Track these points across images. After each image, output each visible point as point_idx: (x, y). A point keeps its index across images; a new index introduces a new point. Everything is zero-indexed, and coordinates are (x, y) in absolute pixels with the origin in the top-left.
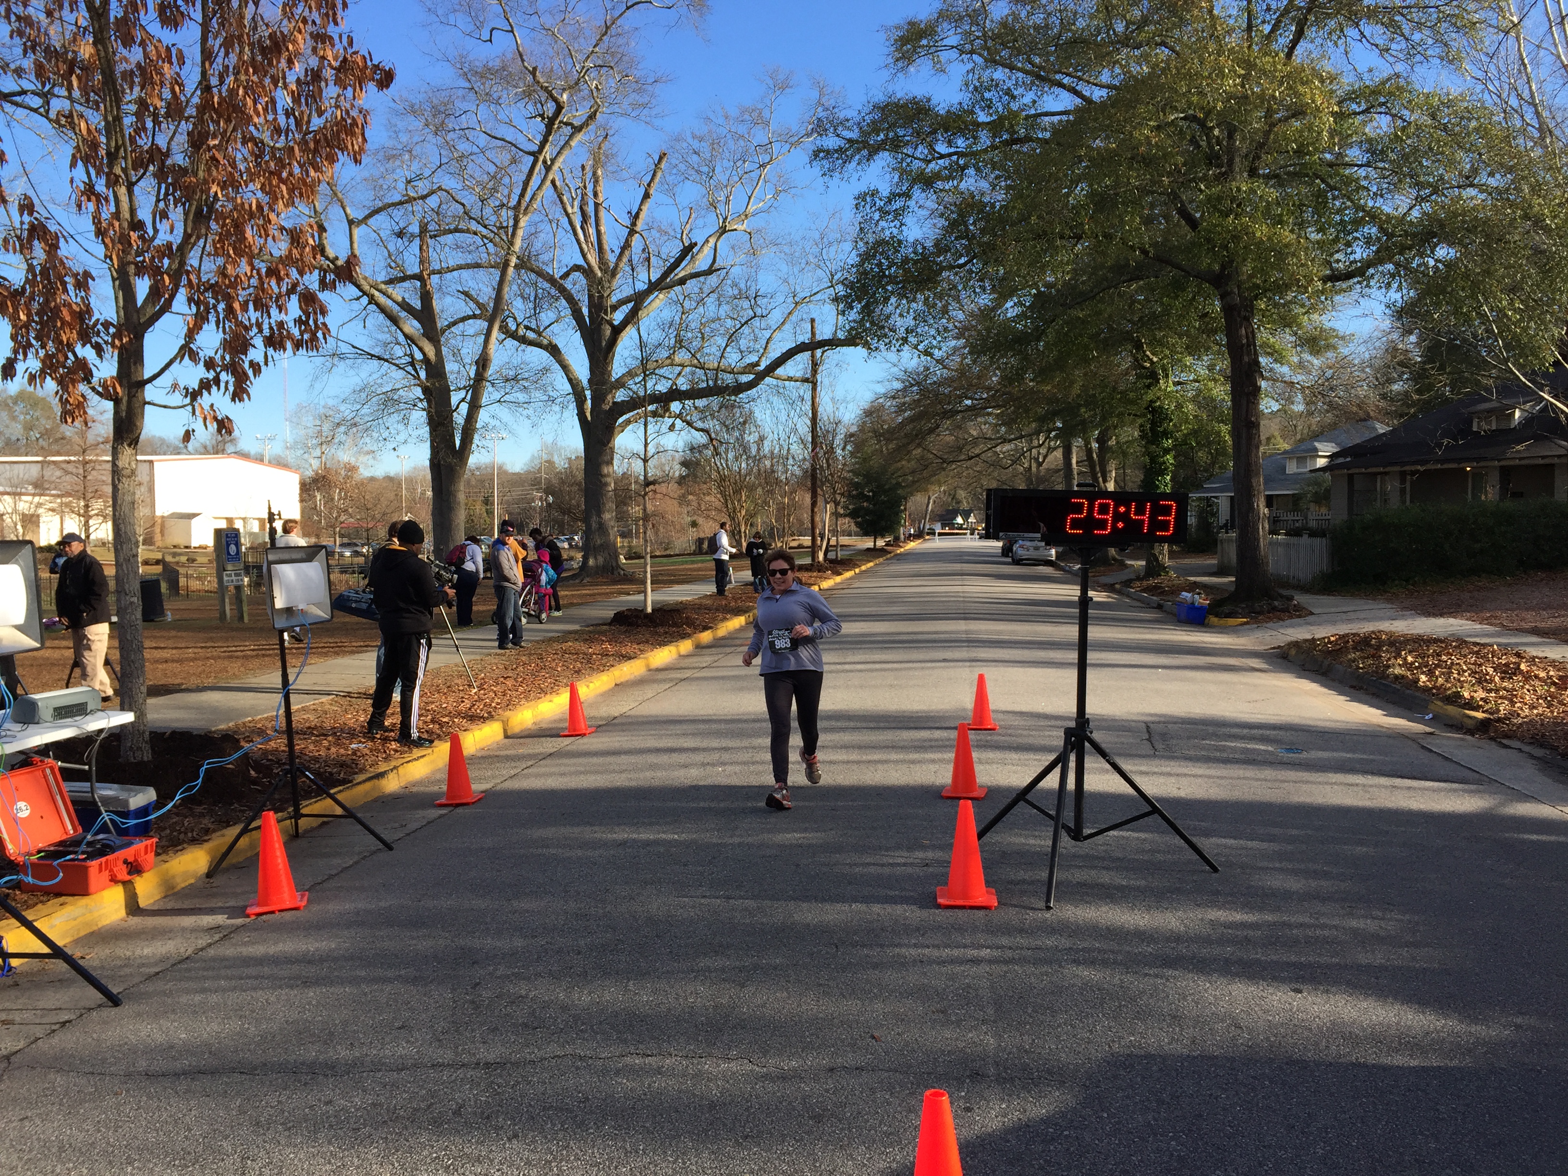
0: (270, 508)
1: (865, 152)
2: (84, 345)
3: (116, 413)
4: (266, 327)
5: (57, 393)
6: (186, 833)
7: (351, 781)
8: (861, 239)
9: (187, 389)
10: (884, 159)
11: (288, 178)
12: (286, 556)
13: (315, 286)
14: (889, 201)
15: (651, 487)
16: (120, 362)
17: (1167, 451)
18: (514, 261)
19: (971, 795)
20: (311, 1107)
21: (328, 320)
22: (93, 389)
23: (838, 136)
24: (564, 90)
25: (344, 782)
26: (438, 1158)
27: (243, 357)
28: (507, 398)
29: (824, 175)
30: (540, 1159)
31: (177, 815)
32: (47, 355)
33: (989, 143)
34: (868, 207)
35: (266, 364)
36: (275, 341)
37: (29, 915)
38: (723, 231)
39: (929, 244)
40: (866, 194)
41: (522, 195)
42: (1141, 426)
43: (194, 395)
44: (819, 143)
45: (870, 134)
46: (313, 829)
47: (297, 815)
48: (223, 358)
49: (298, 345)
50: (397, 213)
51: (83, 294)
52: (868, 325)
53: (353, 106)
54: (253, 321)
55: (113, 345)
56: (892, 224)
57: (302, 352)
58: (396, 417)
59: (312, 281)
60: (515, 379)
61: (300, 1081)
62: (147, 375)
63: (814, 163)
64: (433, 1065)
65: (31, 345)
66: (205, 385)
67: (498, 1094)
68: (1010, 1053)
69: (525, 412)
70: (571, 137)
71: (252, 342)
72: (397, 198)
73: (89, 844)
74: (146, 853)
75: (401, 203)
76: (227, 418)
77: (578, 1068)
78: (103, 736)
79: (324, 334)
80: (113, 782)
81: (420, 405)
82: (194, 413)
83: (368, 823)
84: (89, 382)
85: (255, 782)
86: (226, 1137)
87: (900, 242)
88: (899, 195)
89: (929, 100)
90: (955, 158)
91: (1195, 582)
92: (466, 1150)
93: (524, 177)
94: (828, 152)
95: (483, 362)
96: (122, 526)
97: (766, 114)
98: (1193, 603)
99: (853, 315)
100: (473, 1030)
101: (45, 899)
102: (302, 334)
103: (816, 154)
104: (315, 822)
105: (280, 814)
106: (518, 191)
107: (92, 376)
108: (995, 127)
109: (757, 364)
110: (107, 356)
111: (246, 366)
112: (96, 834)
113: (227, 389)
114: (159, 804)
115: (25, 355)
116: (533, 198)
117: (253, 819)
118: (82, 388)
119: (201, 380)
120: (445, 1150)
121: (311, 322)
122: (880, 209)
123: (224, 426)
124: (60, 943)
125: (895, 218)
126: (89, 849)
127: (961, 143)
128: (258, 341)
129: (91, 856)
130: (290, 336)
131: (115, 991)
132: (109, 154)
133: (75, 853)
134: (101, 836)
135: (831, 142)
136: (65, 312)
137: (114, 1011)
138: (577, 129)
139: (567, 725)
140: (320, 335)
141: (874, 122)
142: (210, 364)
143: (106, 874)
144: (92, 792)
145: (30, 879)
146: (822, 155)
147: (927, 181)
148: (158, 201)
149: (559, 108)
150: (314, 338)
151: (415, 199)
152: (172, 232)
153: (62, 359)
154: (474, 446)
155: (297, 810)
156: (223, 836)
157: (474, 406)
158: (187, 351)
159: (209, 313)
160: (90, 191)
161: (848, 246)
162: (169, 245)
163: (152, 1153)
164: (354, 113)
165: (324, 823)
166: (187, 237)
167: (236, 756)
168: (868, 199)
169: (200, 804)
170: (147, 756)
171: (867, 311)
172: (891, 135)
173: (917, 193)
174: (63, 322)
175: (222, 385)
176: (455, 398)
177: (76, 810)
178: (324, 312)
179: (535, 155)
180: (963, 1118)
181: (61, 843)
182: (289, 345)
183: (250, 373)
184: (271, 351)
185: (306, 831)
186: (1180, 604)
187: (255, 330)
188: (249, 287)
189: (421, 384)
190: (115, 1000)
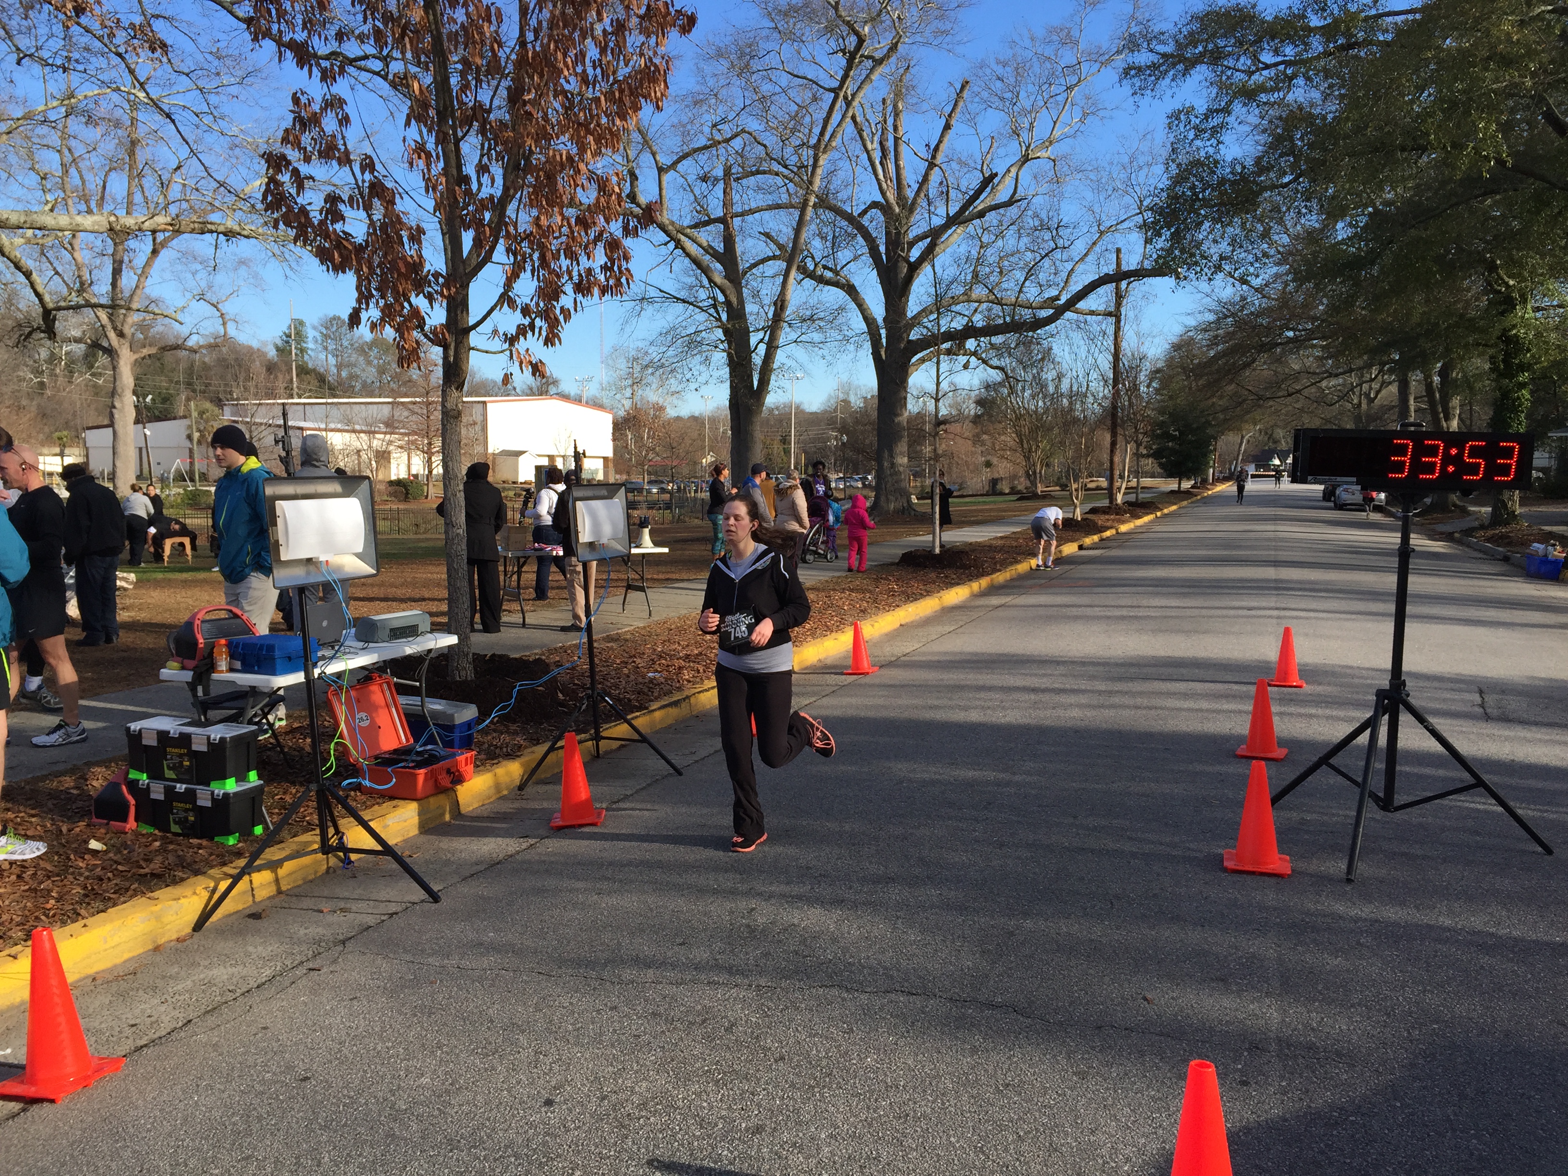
0: (575, 448)
1: (1181, 67)
2: (417, 295)
3: (445, 358)
4: (575, 274)
5: (395, 339)
6: (501, 748)
7: (647, 708)
8: (1173, 161)
9: (505, 335)
10: (1201, 72)
11: (595, 129)
12: (589, 493)
13: (619, 233)
14: (1206, 117)
15: (942, 427)
16: (449, 310)
17: (1523, 385)
18: (813, 199)
19: (1270, 755)
20: (598, 1012)
21: (630, 266)
22: (426, 336)
23: (1151, 51)
24: (866, 22)
25: (639, 709)
26: (709, 1071)
27: (555, 303)
28: (803, 338)
29: (1135, 93)
30: (804, 1083)
31: (495, 731)
32: (386, 304)
33: (1321, 49)
34: (1182, 126)
35: (576, 310)
36: (583, 288)
37: (366, 815)
38: (1025, 159)
39: (1249, 162)
40: (1180, 112)
41: (822, 133)
42: (1492, 357)
43: (512, 340)
44: (1130, 60)
45: (1187, 46)
46: (612, 751)
47: (597, 738)
48: (537, 304)
49: (604, 291)
50: (702, 157)
51: (416, 246)
52: (1177, 252)
53: (655, 53)
54: (564, 268)
55: (442, 295)
56: (1208, 143)
57: (607, 297)
58: (699, 358)
59: (615, 228)
60: (811, 318)
61: (589, 985)
62: (472, 321)
63: (1125, 82)
64: (709, 983)
65: (373, 296)
66: (522, 331)
67: (768, 1016)
68: (1295, 1030)
69: (820, 353)
70: (872, 70)
71: (564, 288)
72: (702, 141)
73: (419, 753)
74: (466, 764)
75: (706, 148)
76: (541, 361)
77: (844, 999)
78: (432, 655)
79: (627, 280)
80: (441, 698)
81: (721, 346)
82: (511, 357)
83: (660, 748)
84: (423, 330)
85: (562, 704)
86: (523, 1032)
87: (1216, 162)
88: (1217, 111)
89: (1254, 6)
90: (1282, 67)
91: (1550, 533)
92: (735, 1066)
93: (824, 115)
94: (1139, 69)
95: (780, 303)
96: (450, 464)
97: (1075, 33)
98: (1546, 556)
99: (1161, 243)
100: (747, 953)
101: (381, 801)
102: (607, 280)
103: (1126, 72)
104: (615, 744)
105: (583, 736)
106: (817, 130)
107: (425, 324)
108: (1329, 32)
109: (1057, 298)
110: (436, 305)
111: (558, 311)
112: (425, 744)
113: (540, 334)
114: (479, 720)
115: (368, 305)
116: (832, 136)
117: (560, 738)
118: (416, 334)
119: (518, 326)
120: (716, 1064)
121: (616, 268)
122: (1196, 128)
123: (537, 369)
124: (391, 842)
125: (1212, 136)
126: (419, 758)
127: (1289, 51)
128: (569, 288)
129: (419, 765)
130: (597, 282)
131: (436, 888)
132: (438, 113)
133: (406, 761)
134: (429, 747)
135: (1143, 58)
136: (401, 264)
137: (435, 906)
138: (879, 62)
139: (850, 662)
140: (623, 280)
141: (1191, 34)
142: (526, 311)
143: (432, 782)
144: (422, 706)
145: (367, 783)
146: (1133, 72)
147: (1249, 94)
148: (482, 156)
149: (861, 41)
150: (619, 284)
151: (719, 143)
152: (492, 186)
153: (398, 308)
154: (771, 387)
155: (597, 732)
156: (533, 752)
157: (772, 348)
158: (506, 299)
159: (525, 262)
160: (420, 149)
161: (1159, 169)
162: (492, 197)
163: (459, 1040)
164: (657, 61)
165: (622, 746)
166: (506, 189)
167: (545, 678)
168: (1182, 117)
169: (514, 722)
170: (471, 675)
171: (1176, 237)
172: (1210, 46)
173: (1238, 108)
174: (400, 274)
175: (537, 330)
176: (754, 339)
177: (408, 722)
178: (627, 258)
179: (836, 91)
180: (1238, 1091)
181: (395, 751)
182: (596, 291)
183: (561, 318)
184: (580, 297)
185: (607, 753)
186: (1530, 557)
187: (566, 277)
188: (560, 236)
189: (722, 326)
190: (435, 897)
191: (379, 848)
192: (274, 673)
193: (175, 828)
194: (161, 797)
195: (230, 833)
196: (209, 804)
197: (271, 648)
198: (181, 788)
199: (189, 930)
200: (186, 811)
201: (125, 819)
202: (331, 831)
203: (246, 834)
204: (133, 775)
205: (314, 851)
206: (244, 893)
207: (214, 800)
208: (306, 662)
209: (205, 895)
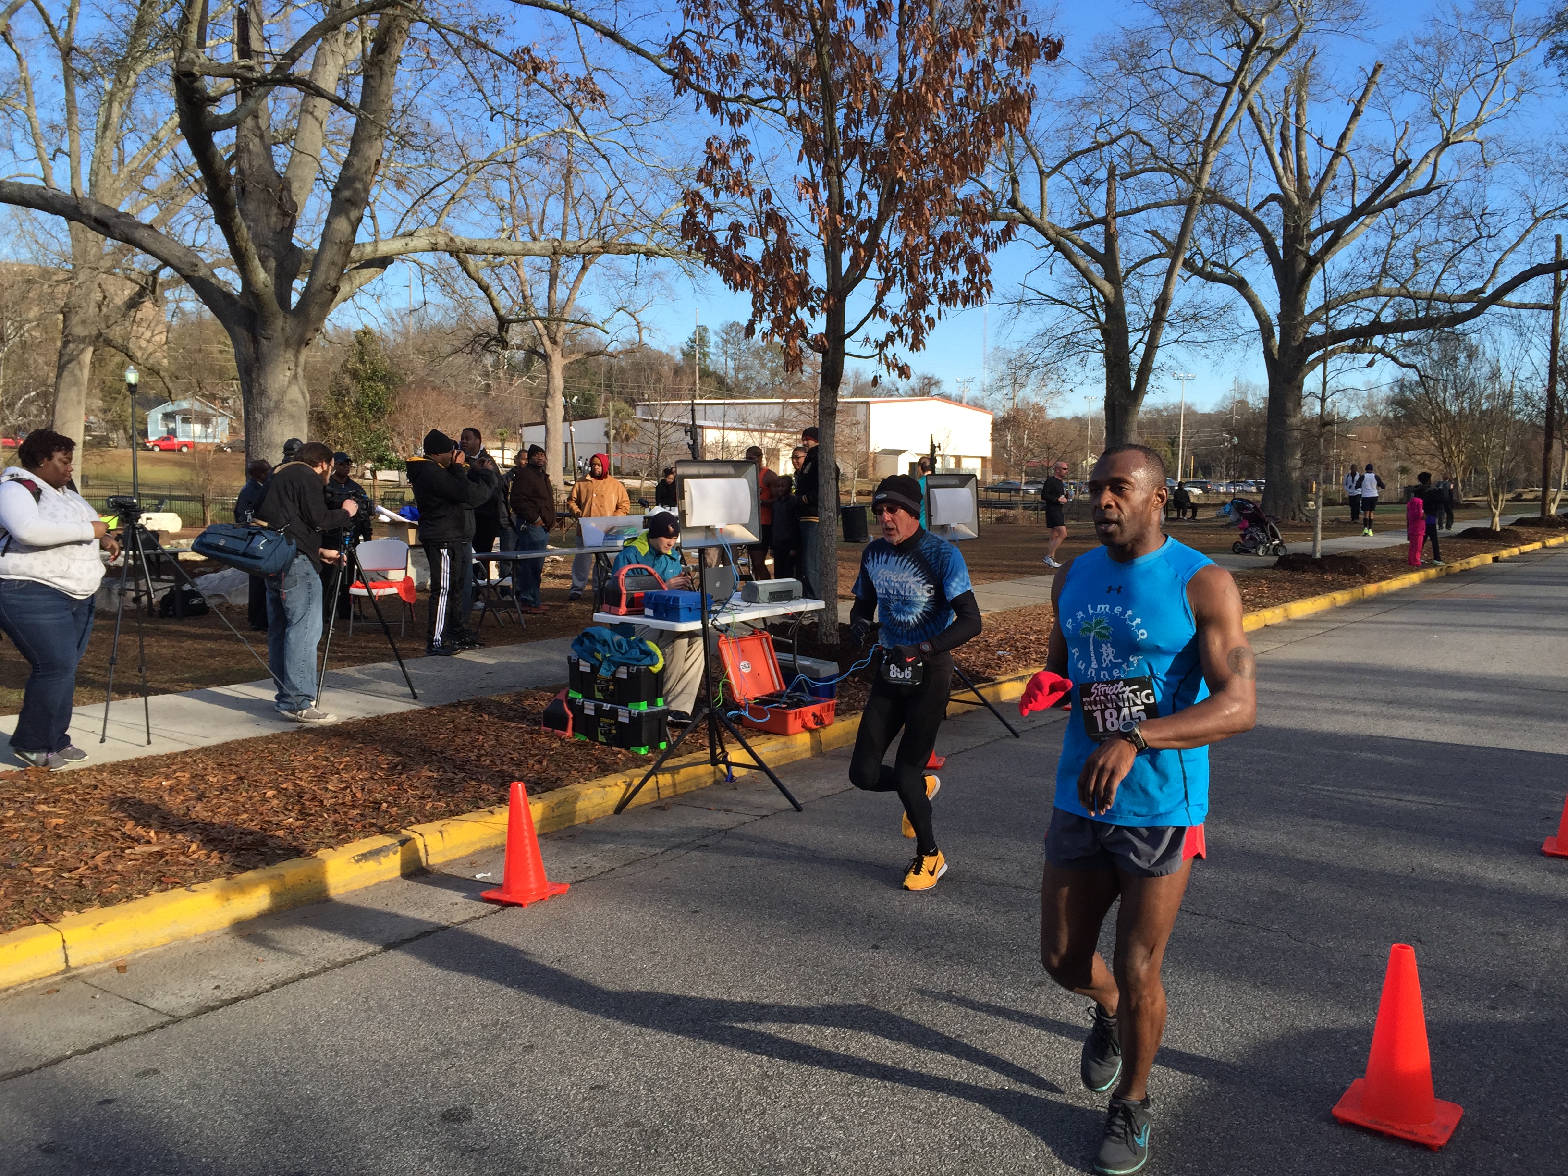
0: (934, 440)
2: (802, 308)
3: (824, 362)
4: (940, 286)
5: (782, 347)
7: (992, 681)
9: (876, 342)
12: (943, 481)
13: (980, 249)
15: (1326, 428)
16: (828, 321)
18: (1200, 196)
21: (990, 277)
22: (808, 344)
24: (1263, 14)
25: (986, 681)
27: (922, 313)
28: (1186, 337)
32: (776, 317)
35: (940, 318)
36: (948, 298)
37: (749, 742)
38: (1446, 143)
41: (1213, 130)
43: (882, 346)
46: (958, 715)
48: (906, 314)
49: (966, 300)
50: (1084, 161)
51: (803, 266)
53: (1021, 83)
54: (930, 282)
55: (823, 307)
57: (969, 306)
58: (1075, 359)
59: (977, 244)
60: (1195, 318)
62: (847, 331)
66: (891, 338)
69: (1203, 352)
70: (1269, 62)
71: (930, 299)
72: (1086, 144)
73: (789, 698)
74: (829, 711)
75: (1089, 150)
76: (906, 365)
78: (802, 616)
79: (987, 290)
80: (810, 656)
81: (1099, 347)
82: (881, 362)
84: (805, 338)
93: (1214, 110)
95: (1162, 302)
101: (760, 732)
102: (969, 291)
104: (961, 708)
106: (1208, 126)
107: (807, 333)
109: (1481, 290)
110: (818, 316)
111: (924, 320)
112: (795, 691)
113: (907, 340)
114: (838, 675)
115: (761, 318)
116: (1224, 131)
118: (800, 343)
119: (888, 334)
121: (977, 280)
123: (902, 371)
124: (764, 762)
126: (789, 701)
128: (934, 299)
129: (790, 706)
130: (959, 293)
131: (800, 803)
133: (780, 702)
134: (798, 693)
136: (789, 282)
137: (798, 813)
138: (1277, 53)
140: (984, 290)
142: (895, 320)
143: (799, 722)
144: (794, 661)
145: (747, 716)
148: (863, 183)
149: (1257, 33)
150: (979, 294)
151: (1103, 145)
152: (870, 210)
153: (786, 320)
154: (1149, 387)
157: (1151, 348)
158: (878, 309)
159: (895, 277)
160: (810, 184)
164: (1022, 90)
166: (881, 212)
170: (836, 640)
174: (788, 290)
175: (904, 337)
176: (1132, 339)
177: (782, 672)
178: (987, 271)
179: (1229, 86)
181: (771, 695)
182: (958, 301)
183: (926, 326)
184: (944, 307)
187: (932, 289)
189: (1100, 326)
190: (798, 808)
191: (754, 763)
192: (678, 620)
193: (602, 738)
194: (592, 713)
195: (643, 745)
196: (627, 721)
197: (676, 600)
198: (607, 706)
199: (611, 812)
200: (610, 725)
201: (565, 730)
202: (719, 751)
203: (654, 747)
204: (573, 694)
205: (705, 763)
206: (651, 790)
207: (630, 717)
208: (703, 611)
209: (624, 787)
